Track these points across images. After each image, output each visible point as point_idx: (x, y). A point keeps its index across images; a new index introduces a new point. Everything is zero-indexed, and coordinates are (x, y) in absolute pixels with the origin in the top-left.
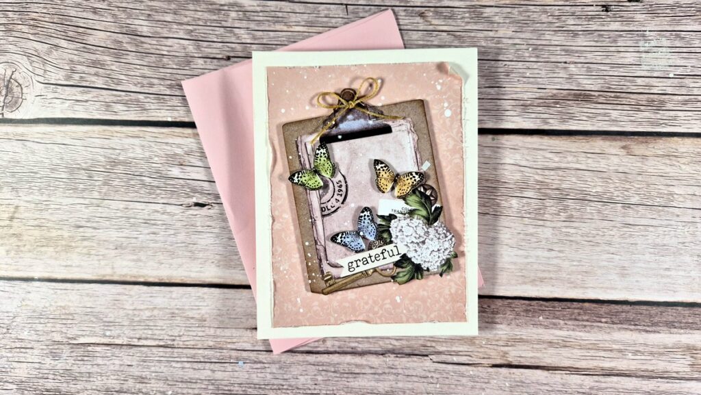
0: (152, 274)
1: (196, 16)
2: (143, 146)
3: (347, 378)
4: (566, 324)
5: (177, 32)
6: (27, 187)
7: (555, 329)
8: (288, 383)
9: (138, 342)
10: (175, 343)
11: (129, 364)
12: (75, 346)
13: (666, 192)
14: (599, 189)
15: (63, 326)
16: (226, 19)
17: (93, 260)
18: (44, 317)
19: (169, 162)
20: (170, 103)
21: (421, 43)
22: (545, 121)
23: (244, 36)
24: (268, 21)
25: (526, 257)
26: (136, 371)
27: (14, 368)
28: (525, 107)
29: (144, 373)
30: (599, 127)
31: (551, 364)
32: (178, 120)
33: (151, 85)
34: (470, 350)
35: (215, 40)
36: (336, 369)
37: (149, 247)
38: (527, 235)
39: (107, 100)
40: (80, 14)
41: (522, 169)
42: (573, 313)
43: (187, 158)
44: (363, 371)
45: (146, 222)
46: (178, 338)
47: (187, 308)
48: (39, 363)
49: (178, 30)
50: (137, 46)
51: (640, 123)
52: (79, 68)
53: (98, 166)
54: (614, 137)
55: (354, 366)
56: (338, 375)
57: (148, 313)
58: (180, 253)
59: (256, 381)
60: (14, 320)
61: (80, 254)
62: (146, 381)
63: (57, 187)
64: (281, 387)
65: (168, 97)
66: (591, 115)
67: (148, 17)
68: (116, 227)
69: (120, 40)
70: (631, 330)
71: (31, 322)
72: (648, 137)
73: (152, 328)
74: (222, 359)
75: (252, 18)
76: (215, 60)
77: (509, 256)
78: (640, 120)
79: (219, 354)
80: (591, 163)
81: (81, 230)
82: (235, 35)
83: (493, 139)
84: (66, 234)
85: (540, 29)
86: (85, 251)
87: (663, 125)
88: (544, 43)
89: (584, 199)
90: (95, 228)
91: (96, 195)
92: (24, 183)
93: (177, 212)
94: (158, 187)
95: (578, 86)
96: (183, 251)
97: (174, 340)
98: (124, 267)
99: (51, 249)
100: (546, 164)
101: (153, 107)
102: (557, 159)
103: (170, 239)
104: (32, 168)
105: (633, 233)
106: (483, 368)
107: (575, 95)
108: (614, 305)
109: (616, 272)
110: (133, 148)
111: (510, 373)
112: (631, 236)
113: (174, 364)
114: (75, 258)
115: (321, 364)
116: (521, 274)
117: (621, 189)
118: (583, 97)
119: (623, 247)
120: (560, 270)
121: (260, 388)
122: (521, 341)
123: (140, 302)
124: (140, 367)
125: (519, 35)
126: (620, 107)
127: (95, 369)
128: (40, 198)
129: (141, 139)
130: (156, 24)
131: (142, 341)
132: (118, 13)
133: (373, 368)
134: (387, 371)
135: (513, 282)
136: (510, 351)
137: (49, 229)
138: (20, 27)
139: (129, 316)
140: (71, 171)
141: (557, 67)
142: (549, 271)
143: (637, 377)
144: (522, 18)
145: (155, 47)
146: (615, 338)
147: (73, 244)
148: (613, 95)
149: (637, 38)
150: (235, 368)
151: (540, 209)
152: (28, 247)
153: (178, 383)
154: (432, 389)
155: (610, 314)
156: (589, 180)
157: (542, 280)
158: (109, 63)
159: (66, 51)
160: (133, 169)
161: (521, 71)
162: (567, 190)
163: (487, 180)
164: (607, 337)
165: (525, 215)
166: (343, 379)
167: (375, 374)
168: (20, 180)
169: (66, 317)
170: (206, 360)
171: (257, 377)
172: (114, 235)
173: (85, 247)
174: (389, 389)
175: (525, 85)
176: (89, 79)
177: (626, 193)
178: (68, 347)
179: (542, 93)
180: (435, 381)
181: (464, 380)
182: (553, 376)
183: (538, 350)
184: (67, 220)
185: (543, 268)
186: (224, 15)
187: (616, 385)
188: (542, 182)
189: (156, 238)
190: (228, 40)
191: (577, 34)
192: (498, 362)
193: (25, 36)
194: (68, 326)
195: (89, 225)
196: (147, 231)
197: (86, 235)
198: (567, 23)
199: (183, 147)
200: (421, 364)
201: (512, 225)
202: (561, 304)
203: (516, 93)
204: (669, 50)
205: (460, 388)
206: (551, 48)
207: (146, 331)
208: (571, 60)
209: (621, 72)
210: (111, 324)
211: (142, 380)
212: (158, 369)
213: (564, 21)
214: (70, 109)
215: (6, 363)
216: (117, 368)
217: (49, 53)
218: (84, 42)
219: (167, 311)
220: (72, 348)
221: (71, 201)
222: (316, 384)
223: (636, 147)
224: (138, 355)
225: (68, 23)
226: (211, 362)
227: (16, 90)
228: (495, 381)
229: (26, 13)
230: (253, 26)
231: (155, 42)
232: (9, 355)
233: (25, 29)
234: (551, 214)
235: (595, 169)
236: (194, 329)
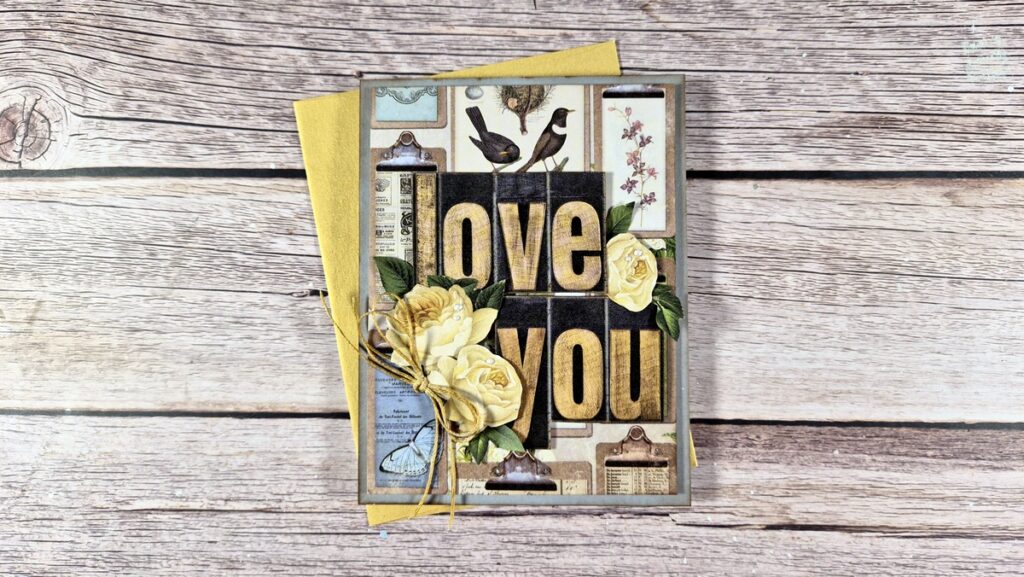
0: (248, 402)
1: (312, 14)
2: (233, 207)
3: (547, 552)
4: (874, 460)
5: (284, 38)
6: (55, 271)
7: (860, 468)
8: (456, 563)
9: (226, 504)
10: (283, 505)
11: (212, 540)
12: (126, 515)
13: (1012, 260)
14: (914, 257)
15: (110, 483)
16: (356, 18)
17: (155, 381)
18: (81, 470)
19: (271, 230)
20: (272, 142)
21: (645, 48)
22: (830, 158)
23: (383, 42)
24: (419, 19)
25: (811, 361)
26: (220, 551)
27: (32, 552)
28: (800, 138)
29: (234, 554)
30: (910, 166)
31: (854, 522)
32: (285, 167)
33: (245, 116)
34: (732, 504)
35: (341, 48)
36: (530, 539)
37: (242, 359)
38: (811, 327)
39: (179, 140)
40: (139, 14)
41: (799, 229)
42: (885, 444)
43: (299, 223)
44: (571, 541)
45: (237, 321)
46: (286, 498)
47: (300, 450)
48: (72, 542)
49: (285, 35)
50: (224, 59)
51: (969, 159)
52: (137, 92)
53: (164, 239)
54: (932, 180)
55: (556, 534)
56: (533, 549)
57: (240, 461)
58: (290, 366)
59: (406, 561)
60: (34, 476)
61: (136, 371)
62: (236, 565)
63: (101, 272)
64: (445, 569)
65: (271, 133)
66: (897, 149)
67: (240, 17)
68: (191, 330)
69: (199, 51)
70: (972, 467)
71: (59, 478)
72: (982, 180)
73: (246, 482)
74: (355, 528)
75: (395, 15)
76: (341, 78)
77: (786, 360)
78: (969, 155)
79: (350, 521)
80: (901, 219)
81: (138, 334)
82: (370, 40)
83: (756, 187)
84: (115, 343)
85: (818, 25)
86: (143, 367)
87: (1003, 162)
88: (824, 45)
89: (891, 273)
90: (159, 332)
91: (161, 282)
92: (52, 266)
93: (285, 305)
94: (255, 268)
95: (877, 108)
96: (293, 363)
97: (280, 501)
98: (204, 391)
99: (92, 365)
100: (835, 221)
101: (247, 149)
102: (850, 214)
103: (274, 346)
104: (64, 242)
105: (968, 322)
106: (753, 532)
107: (872, 119)
108: (944, 430)
109: (945, 380)
110: (218, 211)
111: (793, 538)
112: (964, 325)
113: (280, 538)
114: (128, 378)
115: (506, 531)
116: (805, 387)
117: (945, 256)
118: (884, 122)
119: (954, 342)
120: (861, 380)
121: (413, 572)
122: (809, 487)
123: (229, 443)
124: (228, 544)
125: (787, 35)
126: (939, 136)
127: (159, 549)
128: (76, 288)
129: (231, 196)
130: (252, 26)
131: (230, 503)
132: (195, 12)
133: (586, 536)
134: (607, 540)
135: (793, 399)
136: (791, 504)
137: (89, 334)
138: (48, 33)
139: (212, 466)
140: (124, 245)
141: (845, 80)
142: (846, 381)
143: (983, 538)
144: (791, 11)
145: (250, 60)
146: (948, 480)
147: (126, 357)
148: (927, 118)
149: (958, 37)
150: (374, 541)
151: (828, 288)
152: (56, 363)
153: (286, 568)
154: (677, 566)
155: (939, 443)
156: (898, 243)
157: (835, 394)
158: (182, 84)
159: (118, 67)
160: (218, 241)
161: (792, 86)
162: (867, 260)
163: (748, 247)
164: (936, 479)
165: (806, 298)
166: (541, 554)
167: (589, 545)
168: (45, 261)
169: (115, 470)
170: (331, 531)
171: (409, 554)
172: (188, 341)
173: (144, 361)
174: (611, 568)
175: (799, 107)
176: (151, 109)
177: (954, 262)
178: (117, 516)
179: (824, 119)
180: (680, 555)
181: (724, 551)
182: (858, 540)
183: (835, 502)
184: (117, 321)
185: (836, 377)
186: (353, 11)
187: (953, 551)
188: (829, 248)
189: (253, 345)
190: (359, 49)
191: (872, 32)
192: (775, 521)
193: (56, 46)
194: (118, 483)
195: (150, 327)
196: (239, 335)
197: (145, 342)
198: (857, 16)
199: (293, 206)
200: (659, 529)
201: (788, 313)
202: (865, 430)
203: (787, 118)
204: (1005, 52)
205: (719, 563)
206: (835, 53)
207: (237, 488)
208: (864, 69)
209: (937, 85)
210: (183, 479)
211: (231, 564)
212: (255, 547)
213: (852, 14)
214: (123, 155)
215: (19, 543)
216: (192, 547)
217: (91, 71)
218: (145, 54)
219: (270, 456)
220: (122, 517)
221: (123, 291)
222: (499, 564)
223: (965, 194)
224: (225, 525)
225: (121, 27)
226: (338, 534)
227: (41, 127)
228: (772, 551)
229: (57, 14)
230: (396, 26)
231: (251, 53)
232: (25, 531)
233: (55, 36)
234: (846, 296)
235: (908, 228)
236: (311, 483)
